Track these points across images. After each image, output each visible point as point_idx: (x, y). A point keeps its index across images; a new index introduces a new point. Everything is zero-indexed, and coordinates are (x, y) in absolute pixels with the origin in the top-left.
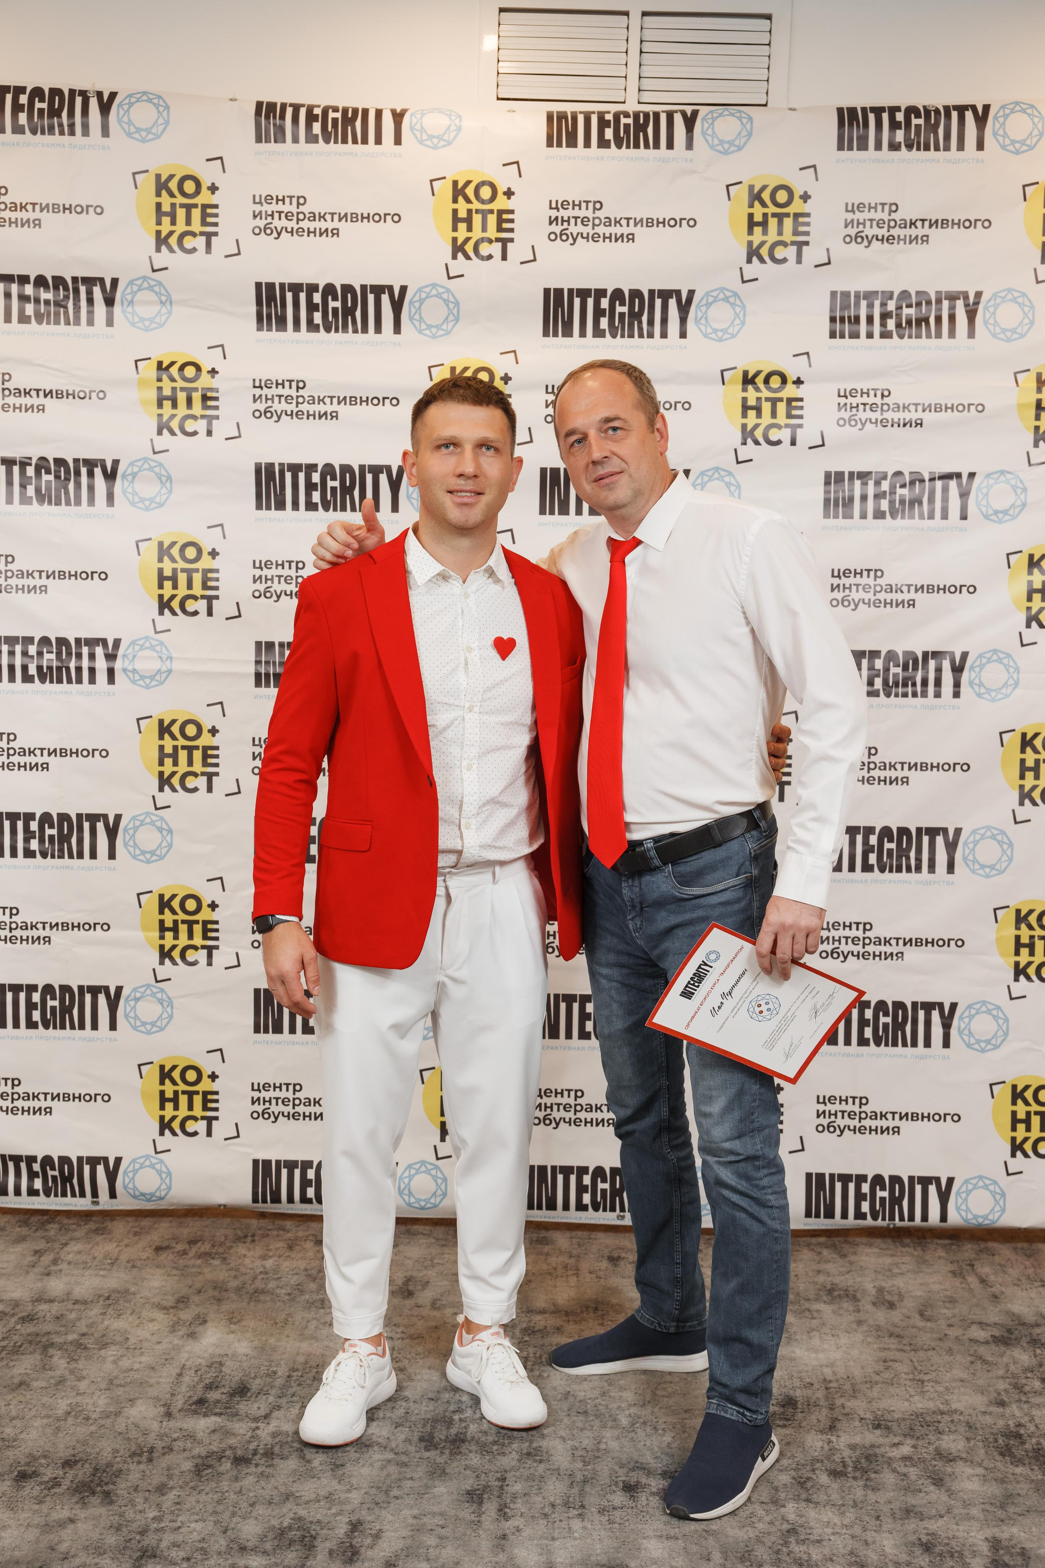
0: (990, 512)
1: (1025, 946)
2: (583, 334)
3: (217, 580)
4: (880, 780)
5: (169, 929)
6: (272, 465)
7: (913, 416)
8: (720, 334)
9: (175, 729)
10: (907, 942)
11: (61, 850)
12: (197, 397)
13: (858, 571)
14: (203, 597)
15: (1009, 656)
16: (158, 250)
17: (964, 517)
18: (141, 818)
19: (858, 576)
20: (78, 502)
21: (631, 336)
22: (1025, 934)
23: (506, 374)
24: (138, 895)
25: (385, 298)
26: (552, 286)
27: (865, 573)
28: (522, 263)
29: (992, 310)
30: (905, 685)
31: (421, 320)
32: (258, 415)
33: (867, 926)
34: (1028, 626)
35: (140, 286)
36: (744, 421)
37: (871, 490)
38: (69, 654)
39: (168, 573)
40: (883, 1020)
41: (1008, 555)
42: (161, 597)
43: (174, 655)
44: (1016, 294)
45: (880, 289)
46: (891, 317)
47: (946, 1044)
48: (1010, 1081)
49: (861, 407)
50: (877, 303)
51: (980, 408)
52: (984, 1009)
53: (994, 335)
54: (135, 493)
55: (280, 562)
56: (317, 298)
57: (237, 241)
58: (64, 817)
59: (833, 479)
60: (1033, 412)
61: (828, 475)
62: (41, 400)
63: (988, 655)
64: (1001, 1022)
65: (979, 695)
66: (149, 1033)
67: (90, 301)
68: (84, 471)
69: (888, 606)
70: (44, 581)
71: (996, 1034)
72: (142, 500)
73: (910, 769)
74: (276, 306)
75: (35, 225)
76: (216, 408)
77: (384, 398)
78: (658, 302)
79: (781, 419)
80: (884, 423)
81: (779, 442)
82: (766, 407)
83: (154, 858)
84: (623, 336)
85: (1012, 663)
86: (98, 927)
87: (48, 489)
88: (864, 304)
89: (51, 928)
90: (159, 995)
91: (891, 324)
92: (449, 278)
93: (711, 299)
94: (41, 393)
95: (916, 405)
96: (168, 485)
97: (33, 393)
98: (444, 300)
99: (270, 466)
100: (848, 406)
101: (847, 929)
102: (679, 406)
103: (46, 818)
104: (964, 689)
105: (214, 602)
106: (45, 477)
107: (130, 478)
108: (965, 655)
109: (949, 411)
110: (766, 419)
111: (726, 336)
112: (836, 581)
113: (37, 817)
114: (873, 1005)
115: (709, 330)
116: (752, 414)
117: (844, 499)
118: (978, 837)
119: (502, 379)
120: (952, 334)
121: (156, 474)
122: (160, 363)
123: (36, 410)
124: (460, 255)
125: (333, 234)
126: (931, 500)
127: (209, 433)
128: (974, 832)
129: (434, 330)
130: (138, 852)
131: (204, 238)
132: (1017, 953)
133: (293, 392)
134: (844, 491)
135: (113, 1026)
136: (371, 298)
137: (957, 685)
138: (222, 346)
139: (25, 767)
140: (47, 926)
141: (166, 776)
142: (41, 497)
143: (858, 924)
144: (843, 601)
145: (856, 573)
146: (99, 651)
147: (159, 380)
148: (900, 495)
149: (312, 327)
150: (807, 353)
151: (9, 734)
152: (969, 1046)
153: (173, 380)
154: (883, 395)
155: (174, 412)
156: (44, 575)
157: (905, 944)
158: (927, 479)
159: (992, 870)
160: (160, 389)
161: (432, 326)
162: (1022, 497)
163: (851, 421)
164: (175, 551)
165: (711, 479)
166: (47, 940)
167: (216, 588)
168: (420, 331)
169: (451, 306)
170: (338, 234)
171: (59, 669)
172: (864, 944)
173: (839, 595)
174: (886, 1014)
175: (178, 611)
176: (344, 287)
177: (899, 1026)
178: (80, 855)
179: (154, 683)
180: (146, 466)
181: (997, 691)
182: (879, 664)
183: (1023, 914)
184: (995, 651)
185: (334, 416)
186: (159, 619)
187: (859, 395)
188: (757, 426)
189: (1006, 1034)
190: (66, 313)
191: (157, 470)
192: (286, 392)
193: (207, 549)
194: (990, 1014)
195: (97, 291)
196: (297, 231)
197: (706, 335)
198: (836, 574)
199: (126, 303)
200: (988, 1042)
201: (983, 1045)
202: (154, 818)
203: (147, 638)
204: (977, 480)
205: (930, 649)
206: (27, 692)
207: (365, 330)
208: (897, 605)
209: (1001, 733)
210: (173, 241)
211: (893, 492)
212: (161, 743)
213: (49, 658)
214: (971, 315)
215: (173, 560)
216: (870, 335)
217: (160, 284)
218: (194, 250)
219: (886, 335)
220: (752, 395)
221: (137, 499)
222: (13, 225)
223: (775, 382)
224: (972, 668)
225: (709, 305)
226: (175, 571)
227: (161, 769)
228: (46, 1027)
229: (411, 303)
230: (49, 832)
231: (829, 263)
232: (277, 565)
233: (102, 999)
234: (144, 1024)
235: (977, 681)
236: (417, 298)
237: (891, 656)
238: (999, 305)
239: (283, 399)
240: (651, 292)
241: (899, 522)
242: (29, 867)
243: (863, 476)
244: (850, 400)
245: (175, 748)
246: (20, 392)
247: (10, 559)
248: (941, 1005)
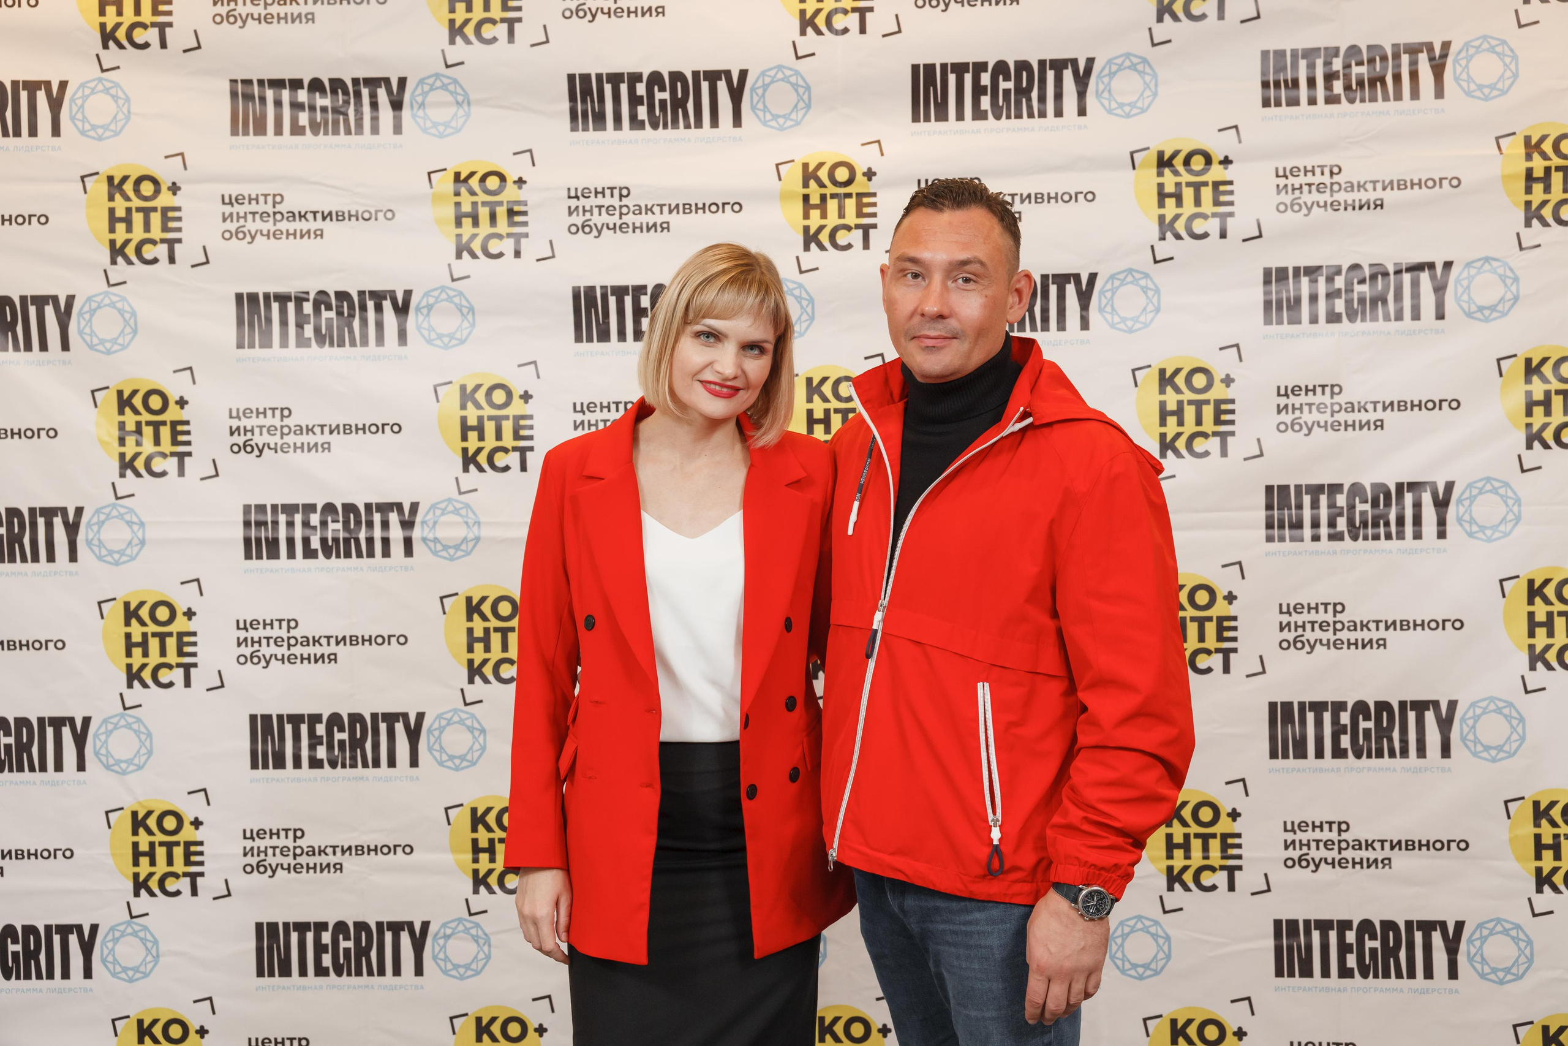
0: (1473, 308)
1: (1548, 847)
2: (960, 117)
3: (531, 427)
4: (1349, 644)
5: (484, 850)
6: (593, 288)
7: (1371, 195)
8: (1127, 109)
9: (486, 608)
10: (1395, 845)
11: (353, 758)
12: (501, 212)
13: (1311, 387)
14: (515, 449)
15: (1506, 485)
16: (452, 42)
17: (1440, 316)
18: (448, 716)
19: (1310, 394)
20: (365, 342)
21: (1019, 116)
22: (1547, 832)
23: (870, 169)
24: (446, 809)
25: (722, 85)
26: (922, 61)
27: (1319, 390)
28: (884, 36)
29: (1463, 63)
30: (1376, 525)
31: (765, 109)
32: (575, 230)
33: (1343, 826)
34: (1529, 446)
35: (432, 85)
36: (1162, 211)
37: (1322, 288)
38: (358, 523)
39: (472, 421)
40: (1369, 944)
41: (1499, 360)
42: (465, 450)
43: (482, 519)
44: (1494, 42)
45: (1322, 44)
46: (1338, 78)
47: (1453, 974)
48: (1539, 1019)
49: (1306, 188)
50: (1319, 63)
51: (1455, 182)
52: (1499, 928)
53: (1468, 93)
54: (431, 329)
55: (605, 404)
56: (641, 89)
57: (545, 27)
58: (356, 718)
59: (1274, 277)
60: (1522, 184)
61: (1267, 273)
62: (319, 224)
63: (1480, 485)
64: (1522, 945)
65: (1471, 535)
66: (462, 978)
67: (374, 105)
68: (370, 305)
69: (1350, 429)
70: (327, 437)
71: (1517, 960)
72: (440, 336)
73: (1387, 628)
74: (592, 101)
75: (308, 20)
76: (525, 224)
77: (724, 204)
78: (1050, 75)
79: (1207, 206)
80: (1335, 206)
81: (1205, 235)
82: (1188, 194)
83: (465, 764)
84: (1008, 117)
85: (1510, 494)
86: (399, 850)
87: (329, 327)
88: (1303, 64)
89: (343, 852)
90: (473, 932)
91: (1338, 86)
92: (798, 58)
93: (1114, 68)
94: (319, 216)
95: (1374, 182)
96: (470, 317)
97: (310, 216)
98: (792, 84)
99: (590, 290)
100: (1290, 188)
101: (1318, 830)
102: (1081, 197)
103: (335, 720)
104: (1451, 527)
105: (528, 454)
106: (326, 314)
107: (425, 311)
108: (1450, 486)
109: (1416, 187)
110: (1189, 208)
111: (1135, 111)
112: (1283, 401)
113: (325, 719)
114: (1355, 926)
115: (1114, 105)
116: (1170, 202)
117: (1288, 300)
118: (1478, 711)
119: (864, 174)
120: (1415, 94)
121: (456, 304)
122: (457, 175)
123: (313, 236)
124: (809, 30)
125: (658, 13)
126: (1398, 297)
127: (517, 254)
128: (1473, 705)
129: (781, 121)
130: (445, 757)
131: (505, 26)
132: (1538, 857)
133: (615, 202)
134: (1288, 291)
135: (419, 971)
136: (705, 86)
137: (1442, 522)
138: (530, 151)
139: (309, 659)
140: (338, 850)
141: (476, 664)
142: (321, 338)
143: (1330, 823)
144: (1293, 425)
145: (1307, 390)
146: (394, 517)
147: (457, 194)
148: (1359, 293)
149: (636, 123)
150: (1236, 127)
151: (289, 621)
152: (1483, 976)
153: (473, 193)
154: (1332, 173)
155: (475, 231)
156: (326, 429)
157: (1392, 848)
158: (1391, 270)
159: (1499, 752)
160: (458, 204)
161: (778, 116)
162: (1514, 288)
163: (1293, 206)
164: (480, 396)
165: (1123, 283)
166: (339, 867)
167: (531, 438)
168: (765, 123)
169: (801, 91)
170: (663, 13)
171: (347, 541)
172: (1340, 849)
173: (1287, 418)
174: (1373, 937)
175: (486, 466)
176: (671, 74)
177: (1391, 952)
178: (376, 764)
179: (459, 553)
180: (444, 296)
181: (1495, 528)
182: (1341, 500)
183: (1543, 807)
184: (1488, 479)
185: (665, 227)
186: (463, 477)
187: (1302, 173)
188: (1177, 217)
189: (1530, 960)
190: (347, 121)
191: (457, 300)
192: (607, 201)
193: (518, 391)
194: (1508, 935)
195: (382, 93)
196: (615, 12)
197: (1110, 111)
198: (1282, 392)
199: (416, 106)
200: (1507, 971)
201: (1501, 974)
202: (464, 716)
203: (450, 500)
204: (1455, 271)
205: (1406, 479)
206: (309, 570)
207: (699, 124)
208: (1361, 427)
209: (1501, 581)
210: (469, 30)
211: (1349, 290)
212: (470, 625)
213: (335, 528)
214: (1438, 70)
215: (478, 406)
216: (1312, 101)
217: (455, 81)
218: (494, 40)
219: (1332, 99)
220: (1169, 181)
221: (433, 336)
222: (282, 21)
223: (1198, 163)
224: (1460, 501)
225: (1112, 75)
226: (480, 419)
227: (471, 656)
228: (339, 973)
229: (753, 89)
230: (338, 736)
231: (1258, 17)
232: (602, 407)
233: (405, 937)
234: (456, 967)
235: (1467, 517)
236: (760, 83)
237: (1356, 490)
238: (1472, 56)
239: (603, 210)
240: (1042, 63)
241: (1359, 325)
242: (315, 779)
243: (1312, 271)
244: (1291, 180)
245: (487, 631)
246: (294, 216)
247: (286, 413)
248: (1443, 925)
